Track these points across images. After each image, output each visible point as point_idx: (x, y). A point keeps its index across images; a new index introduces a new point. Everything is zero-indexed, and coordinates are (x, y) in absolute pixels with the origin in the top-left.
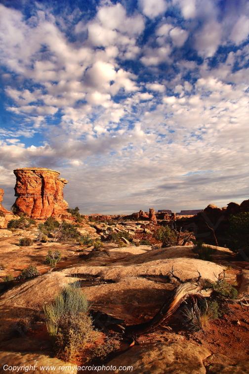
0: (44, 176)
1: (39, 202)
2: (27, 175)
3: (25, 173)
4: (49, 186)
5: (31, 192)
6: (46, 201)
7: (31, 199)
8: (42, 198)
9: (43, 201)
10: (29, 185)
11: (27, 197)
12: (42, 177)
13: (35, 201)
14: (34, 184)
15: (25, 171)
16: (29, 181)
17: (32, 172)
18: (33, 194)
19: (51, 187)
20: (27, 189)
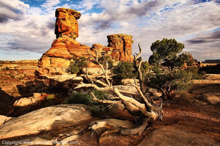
0: (124, 39)
1: (123, 54)
2: (115, 38)
3: (114, 37)
4: (128, 45)
5: (118, 48)
6: (126, 54)
7: (118, 53)
8: (124, 51)
9: (125, 53)
10: (116, 44)
11: (116, 51)
12: (123, 39)
13: (120, 53)
14: (119, 44)
15: (114, 36)
16: (117, 42)
17: (118, 37)
18: (119, 50)
19: (129, 45)
20: (116, 47)
